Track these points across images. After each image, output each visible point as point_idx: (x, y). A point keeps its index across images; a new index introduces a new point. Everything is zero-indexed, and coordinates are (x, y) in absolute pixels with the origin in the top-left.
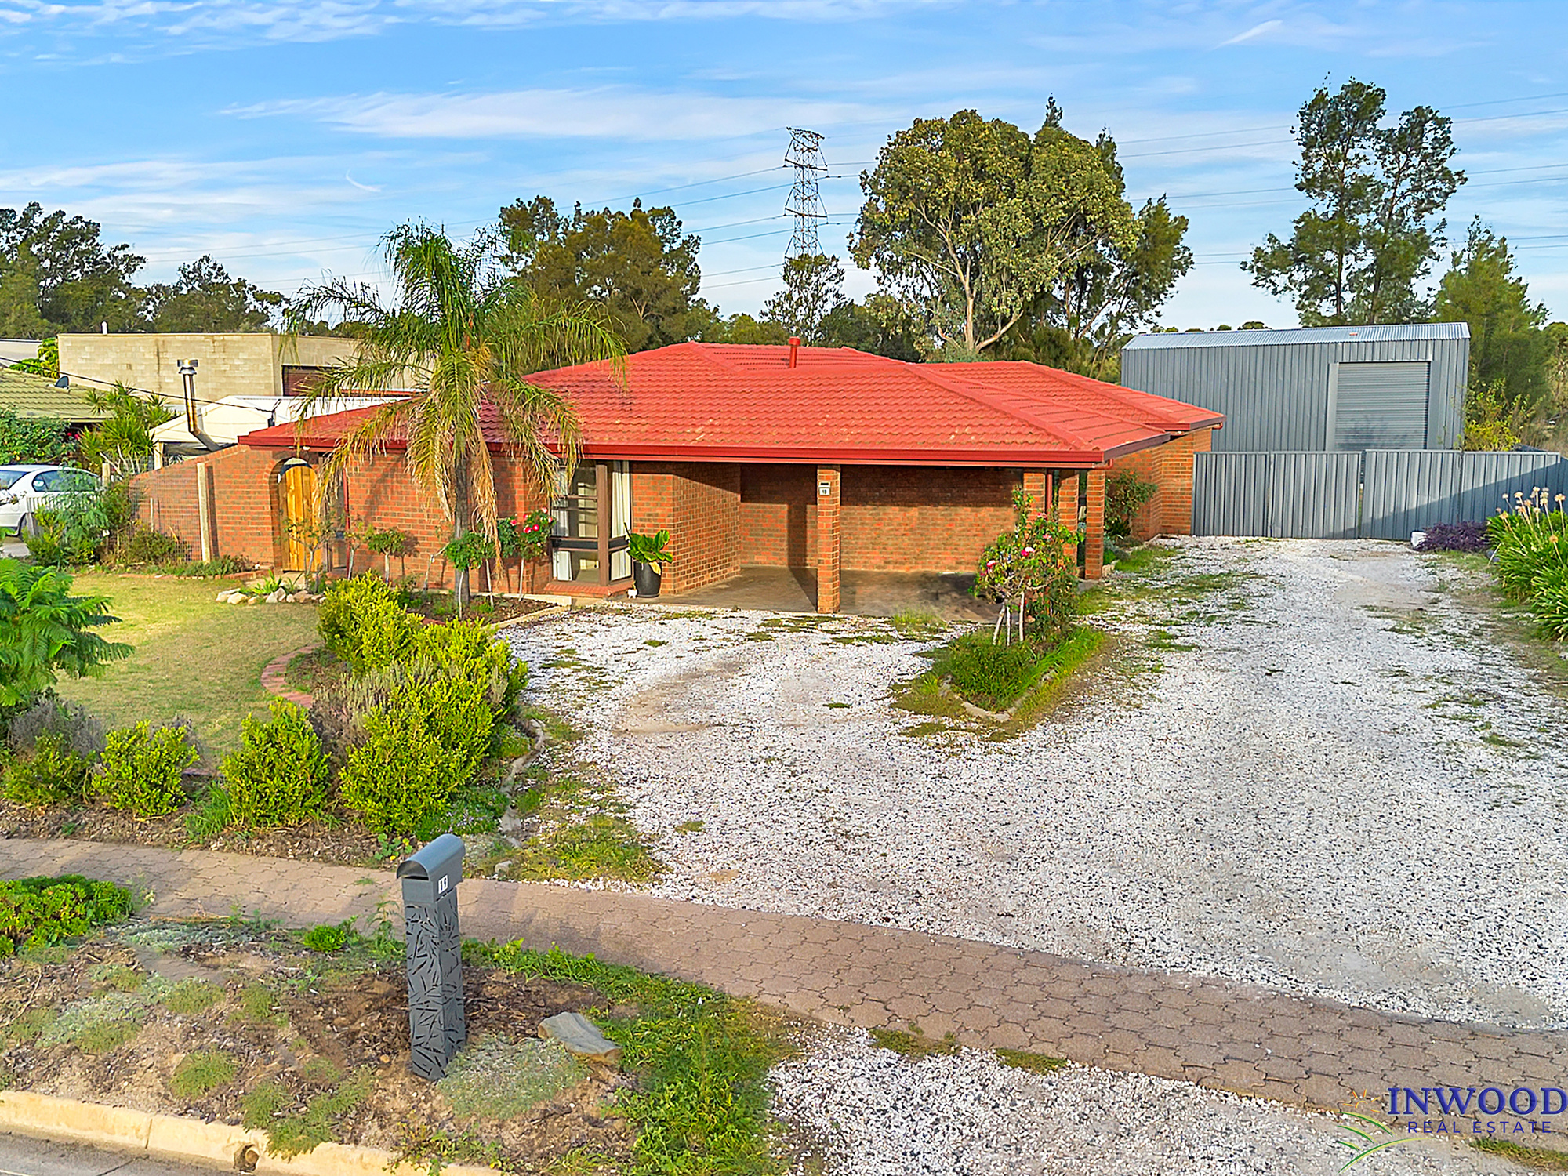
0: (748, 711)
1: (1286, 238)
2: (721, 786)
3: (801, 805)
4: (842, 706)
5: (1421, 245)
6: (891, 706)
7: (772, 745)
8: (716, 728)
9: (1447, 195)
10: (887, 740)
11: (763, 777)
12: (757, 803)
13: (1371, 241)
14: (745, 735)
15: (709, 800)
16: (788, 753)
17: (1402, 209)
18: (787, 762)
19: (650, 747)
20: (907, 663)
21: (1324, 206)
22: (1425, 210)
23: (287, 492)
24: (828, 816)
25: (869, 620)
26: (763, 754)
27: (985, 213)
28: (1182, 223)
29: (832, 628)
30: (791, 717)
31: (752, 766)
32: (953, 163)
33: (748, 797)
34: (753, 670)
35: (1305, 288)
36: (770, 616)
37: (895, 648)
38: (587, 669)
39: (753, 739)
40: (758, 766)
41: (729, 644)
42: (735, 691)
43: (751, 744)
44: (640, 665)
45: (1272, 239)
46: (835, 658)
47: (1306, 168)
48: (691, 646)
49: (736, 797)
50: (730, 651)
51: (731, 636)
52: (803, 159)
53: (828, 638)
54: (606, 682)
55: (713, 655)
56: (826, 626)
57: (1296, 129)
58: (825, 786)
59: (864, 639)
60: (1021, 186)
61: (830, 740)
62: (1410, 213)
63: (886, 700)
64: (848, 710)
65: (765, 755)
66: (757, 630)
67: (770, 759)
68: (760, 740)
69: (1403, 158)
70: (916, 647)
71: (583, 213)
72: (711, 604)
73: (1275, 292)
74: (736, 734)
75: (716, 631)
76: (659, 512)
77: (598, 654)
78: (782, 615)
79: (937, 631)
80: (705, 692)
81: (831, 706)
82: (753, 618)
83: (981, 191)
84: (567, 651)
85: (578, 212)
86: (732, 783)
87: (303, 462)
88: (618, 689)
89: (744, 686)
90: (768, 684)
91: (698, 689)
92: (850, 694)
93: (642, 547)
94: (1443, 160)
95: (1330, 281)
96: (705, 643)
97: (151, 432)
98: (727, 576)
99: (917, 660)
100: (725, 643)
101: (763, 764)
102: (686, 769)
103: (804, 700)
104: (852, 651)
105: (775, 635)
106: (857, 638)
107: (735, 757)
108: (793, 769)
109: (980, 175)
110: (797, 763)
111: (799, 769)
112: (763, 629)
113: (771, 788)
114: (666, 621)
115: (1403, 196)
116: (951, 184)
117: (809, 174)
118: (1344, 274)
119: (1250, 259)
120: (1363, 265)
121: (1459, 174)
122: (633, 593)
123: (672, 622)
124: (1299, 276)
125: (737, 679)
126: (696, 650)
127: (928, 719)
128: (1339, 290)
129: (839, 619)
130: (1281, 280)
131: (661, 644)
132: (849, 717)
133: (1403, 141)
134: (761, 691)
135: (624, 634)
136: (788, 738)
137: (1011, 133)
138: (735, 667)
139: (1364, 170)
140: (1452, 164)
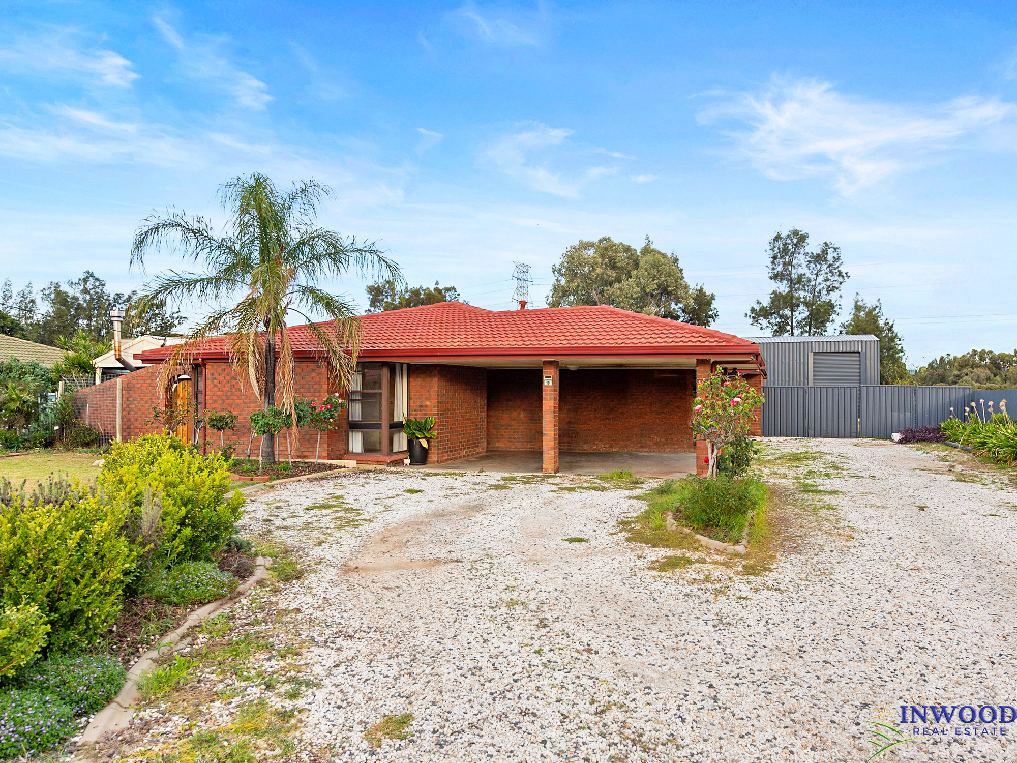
0: (488, 546)
1: (766, 302)
2: (449, 644)
3: (560, 675)
4: (580, 540)
5: (830, 307)
6: (628, 540)
7: (514, 584)
8: (453, 565)
9: (841, 283)
10: (639, 575)
11: (505, 630)
12: (496, 675)
13: (807, 304)
14: (484, 572)
15: (428, 670)
16: (533, 595)
17: (820, 290)
18: (533, 607)
19: (374, 588)
20: (625, 505)
21: (783, 287)
22: (831, 290)
23: (177, 398)
24: (602, 698)
25: (582, 477)
26: (503, 596)
27: (616, 286)
28: (713, 297)
29: (556, 482)
30: (532, 551)
31: (489, 612)
32: (600, 260)
33: (483, 663)
34: (494, 511)
35: (775, 327)
36: (507, 475)
37: (609, 494)
38: (346, 510)
39: (493, 577)
40: (498, 612)
41: (474, 492)
42: (476, 528)
43: (491, 582)
44: (394, 507)
45: (759, 303)
46: (564, 502)
47: (773, 269)
48: (442, 493)
49: (468, 664)
50: (475, 496)
51: (477, 487)
52: (521, 276)
53: (554, 488)
54: (358, 521)
55: (462, 500)
56: (550, 480)
57: (768, 250)
58: (585, 641)
59: (583, 488)
60: (634, 273)
61: (577, 578)
62: (824, 292)
63: (620, 534)
64: (588, 544)
65: (506, 597)
66: (497, 483)
67: (511, 604)
68: (501, 578)
69: (819, 266)
70: (627, 493)
71: (409, 289)
72: (464, 469)
73: (761, 328)
74: (474, 571)
75: (465, 483)
76: (428, 403)
77: (362, 499)
78: (516, 474)
79: (637, 483)
80: (448, 528)
81: (571, 540)
82: (495, 476)
83: (614, 275)
84: (335, 497)
85: (407, 288)
86: (464, 636)
87: (188, 377)
88: (366, 526)
89: (485, 523)
90: (507, 522)
91: (440, 525)
92: (584, 529)
93: (415, 428)
94: (838, 267)
95: (788, 324)
96: (454, 491)
97: (94, 361)
98: (477, 453)
99: (634, 502)
100: (471, 491)
101: (504, 610)
102: (410, 618)
103: (542, 534)
104: (576, 495)
105: (512, 486)
106: (578, 487)
107: (470, 601)
108: (542, 616)
109: (614, 267)
110: (546, 608)
111: (548, 616)
112: (502, 482)
113: (515, 647)
114: (426, 477)
115: (820, 284)
116: (599, 271)
117: (524, 284)
118: (794, 321)
119: (749, 313)
120: (804, 316)
121: (846, 273)
122: (407, 461)
123: (431, 478)
124: (773, 321)
125: (479, 517)
126: (446, 496)
127: (669, 552)
128: (792, 328)
129: (560, 477)
130: (764, 322)
131: (417, 492)
132: (589, 551)
133: (819, 258)
134: (501, 527)
135: (390, 485)
136: (531, 576)
137: (628, 249)
138: (479, 508)
139: (801, 271)
140: (843, 269)
